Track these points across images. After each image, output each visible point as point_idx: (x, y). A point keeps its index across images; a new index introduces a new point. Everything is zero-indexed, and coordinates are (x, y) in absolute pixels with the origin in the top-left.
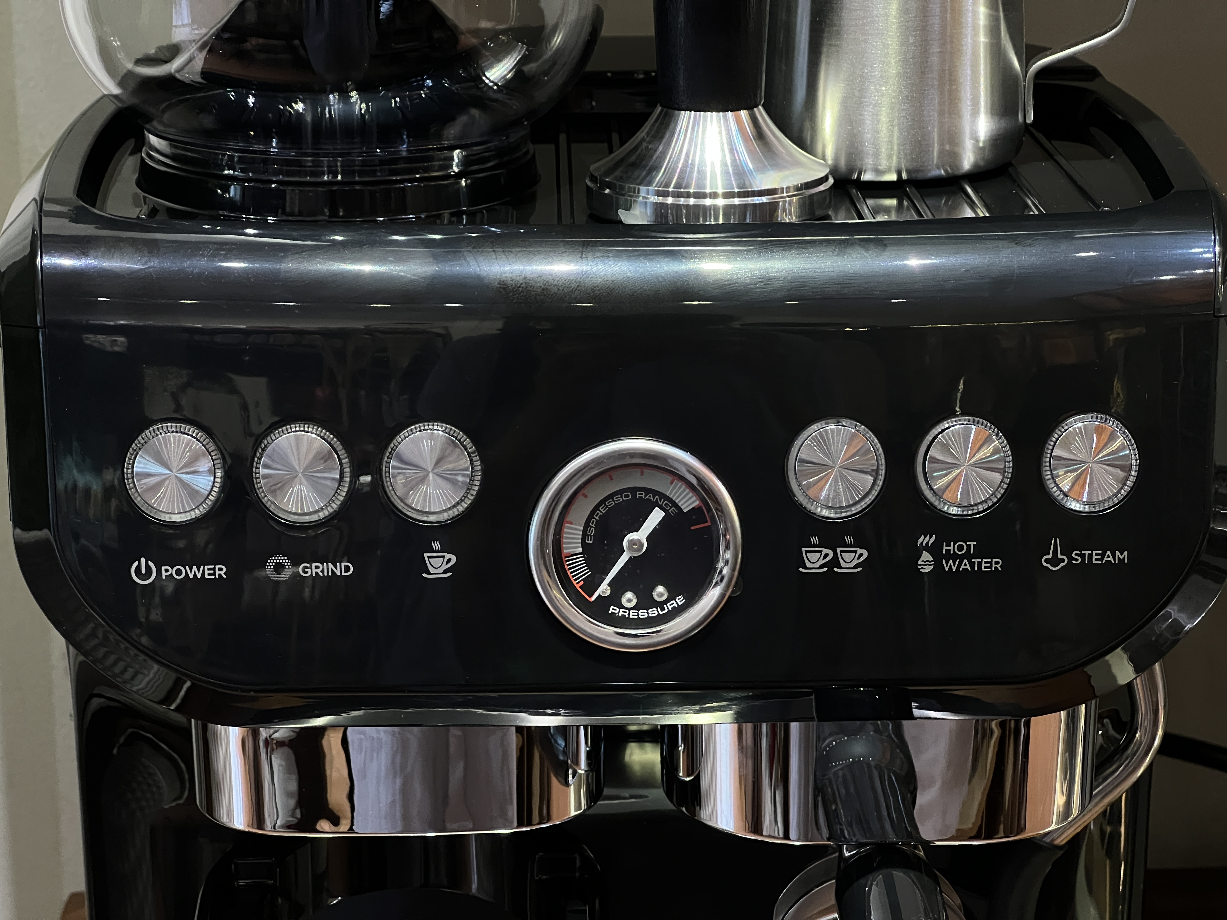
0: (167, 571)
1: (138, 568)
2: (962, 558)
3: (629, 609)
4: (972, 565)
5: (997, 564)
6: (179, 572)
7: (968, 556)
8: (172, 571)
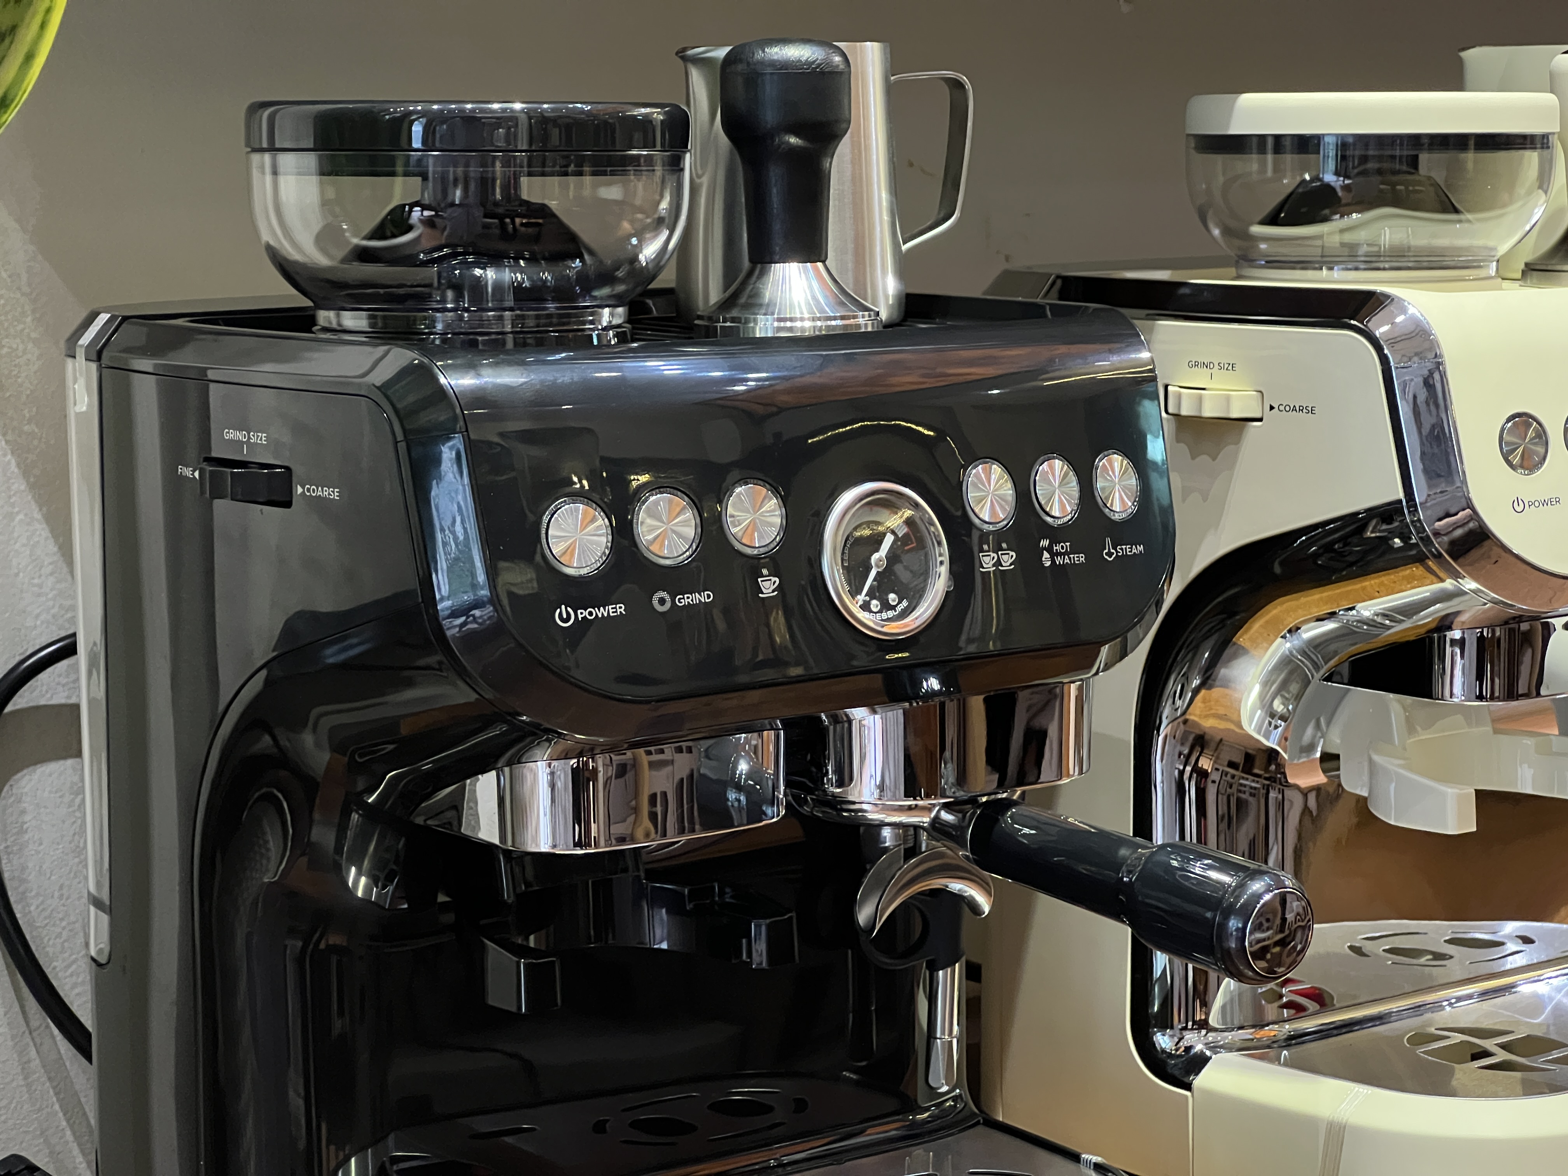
0: (582, 614)
1: (561, 614)
2: (1064, 554)
3: (876, 613)
4: (1070, 558)
5: (1083, 558)
6: (591, 614)
7: (1067, 553)
8: (586, 613)
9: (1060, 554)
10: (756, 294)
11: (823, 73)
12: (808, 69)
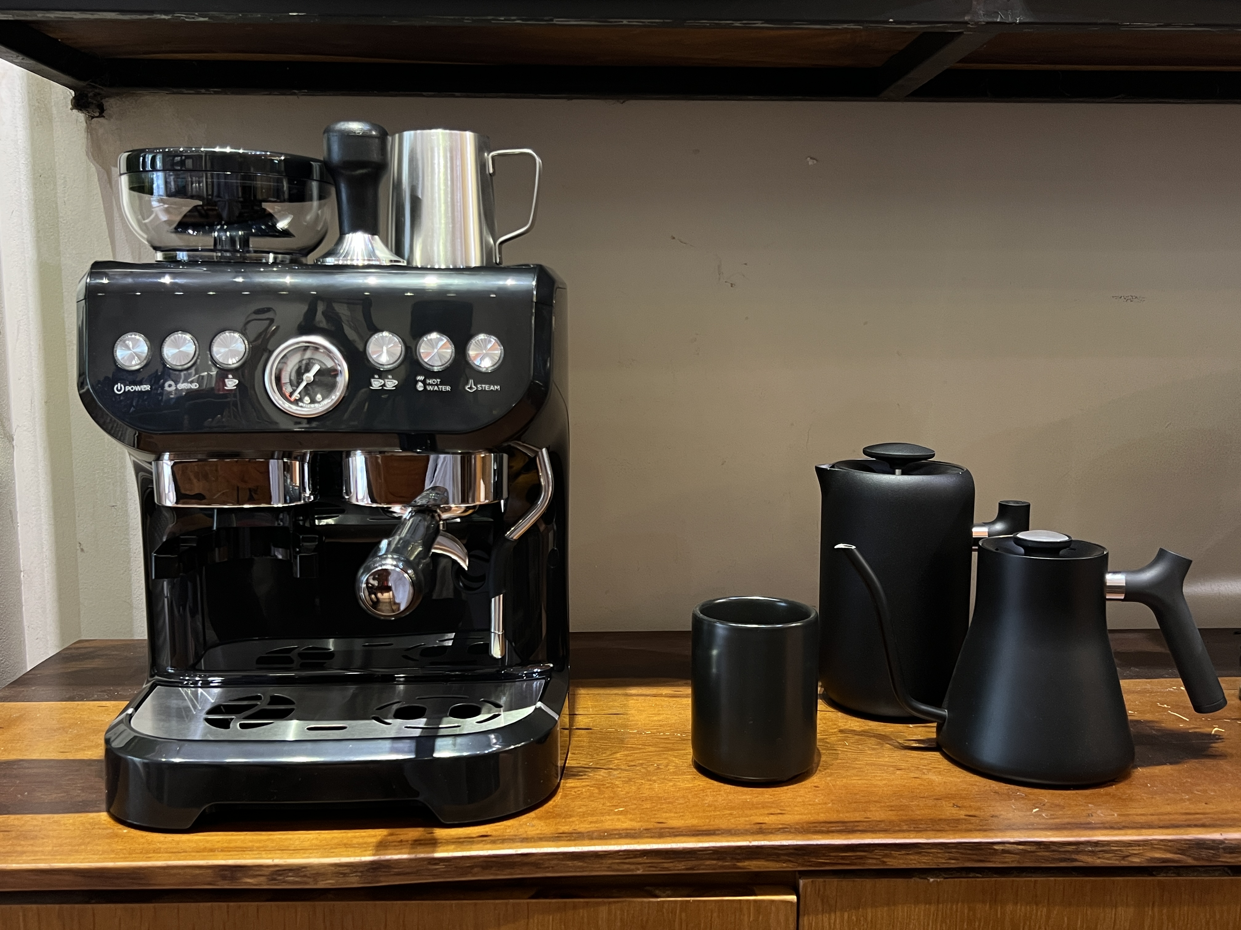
0: (128, 388)
1: (117, 388)
2: (434, 385)
3: (307, 404)
4: (438, 388)
5: (448, 388)
6: (132, 389)
7: (437, 385)
8: (130, 388)
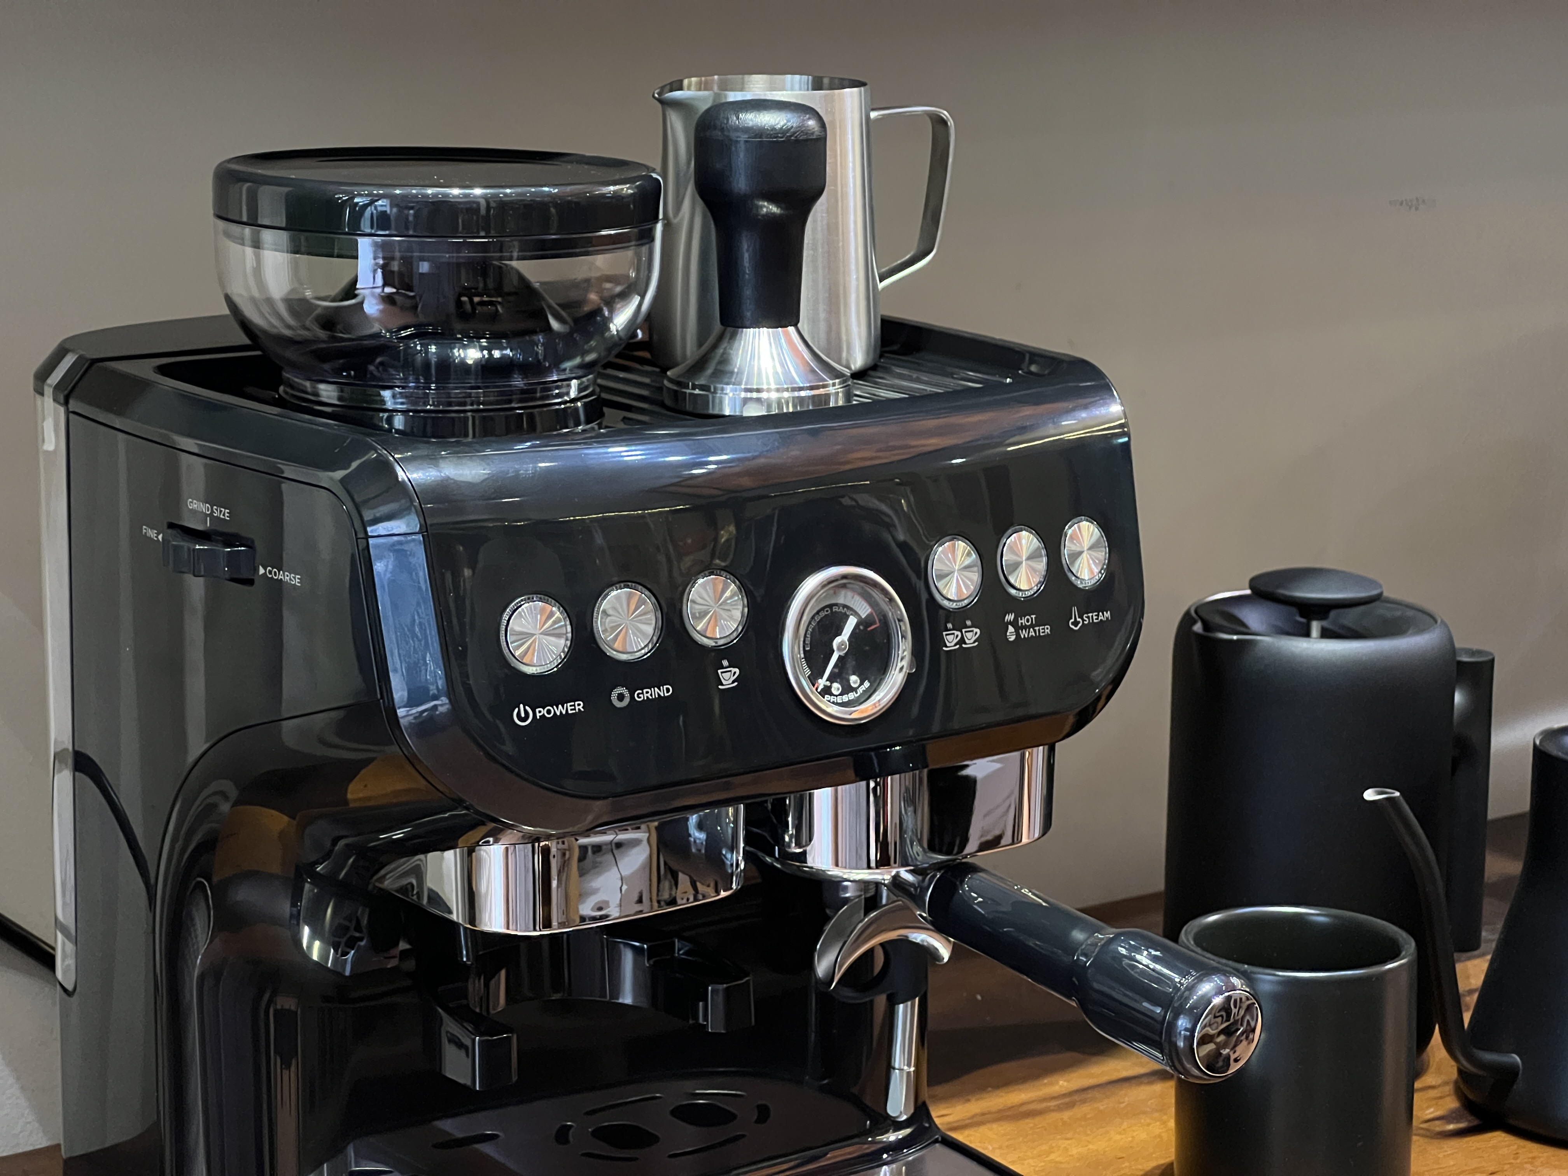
0: (541, 712)
1: (519, 713)
2: (1029, 627)
3: (837, 696)
4: (1035, 631)
5: (1048, 629)
6: (549, 712)
7: (1032, 626)
8: (544, 712)
9: (1025, 627)
10: (725, 360)
11: (797, 141)
12: (782, 138)
